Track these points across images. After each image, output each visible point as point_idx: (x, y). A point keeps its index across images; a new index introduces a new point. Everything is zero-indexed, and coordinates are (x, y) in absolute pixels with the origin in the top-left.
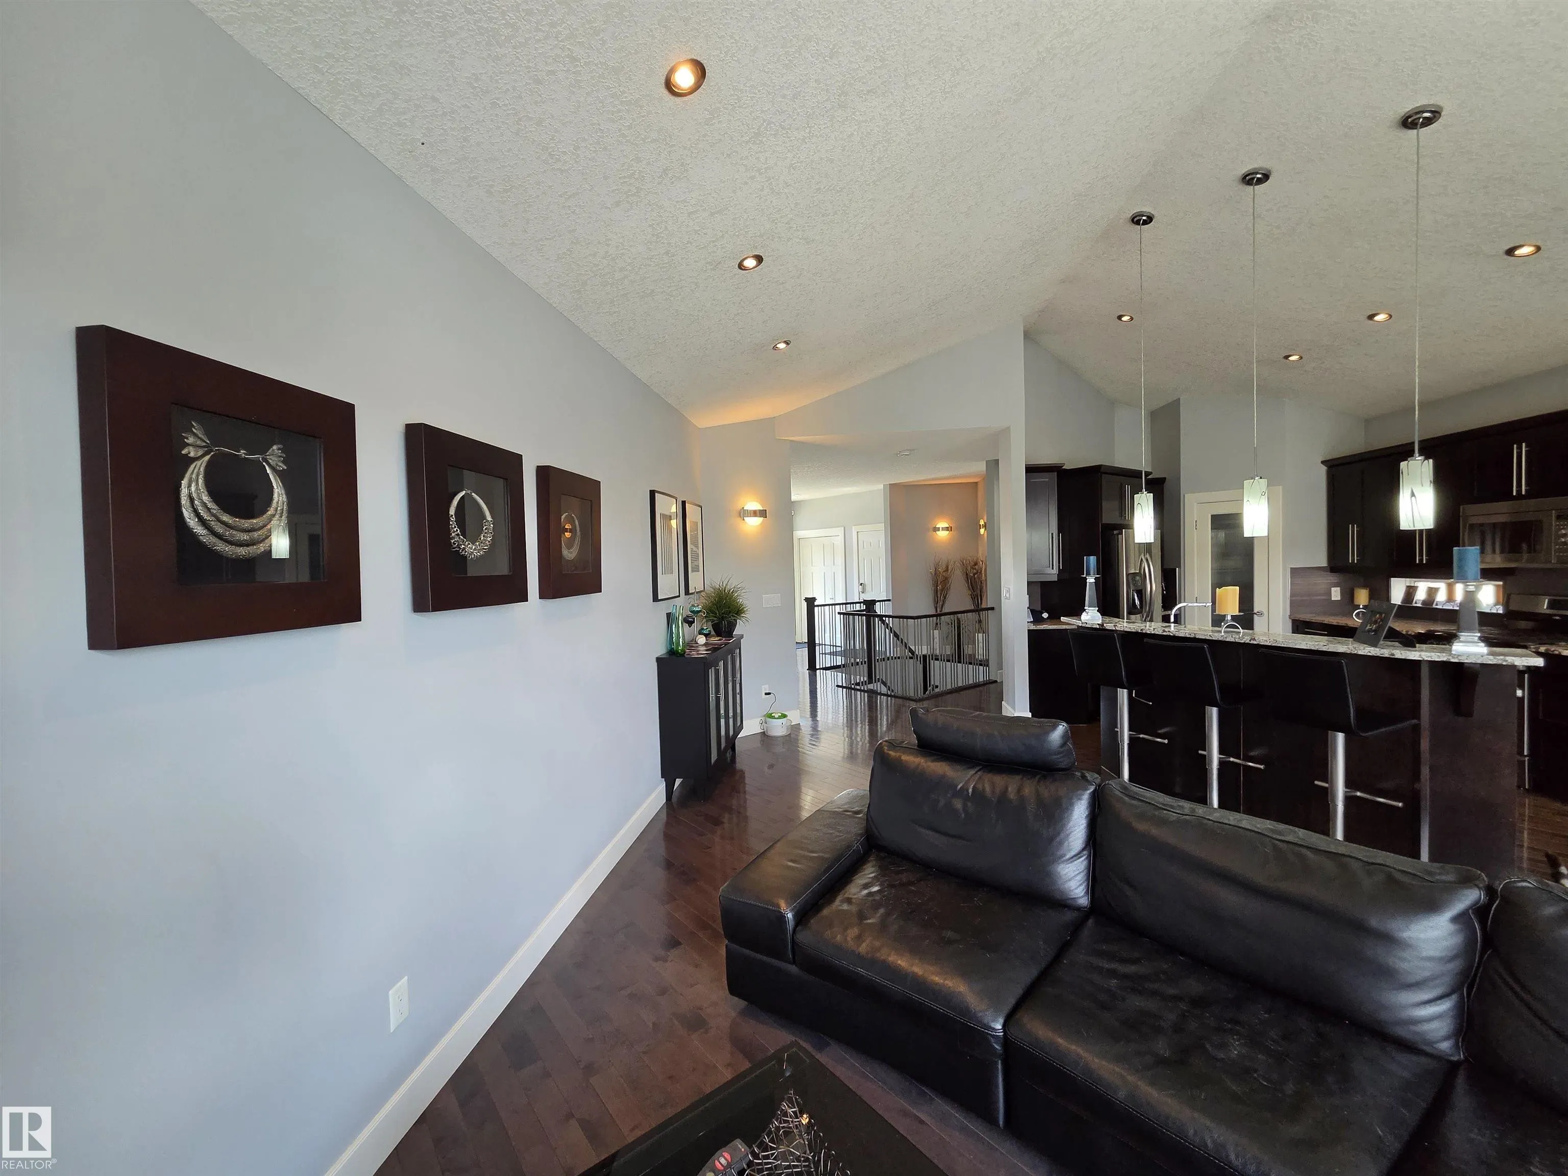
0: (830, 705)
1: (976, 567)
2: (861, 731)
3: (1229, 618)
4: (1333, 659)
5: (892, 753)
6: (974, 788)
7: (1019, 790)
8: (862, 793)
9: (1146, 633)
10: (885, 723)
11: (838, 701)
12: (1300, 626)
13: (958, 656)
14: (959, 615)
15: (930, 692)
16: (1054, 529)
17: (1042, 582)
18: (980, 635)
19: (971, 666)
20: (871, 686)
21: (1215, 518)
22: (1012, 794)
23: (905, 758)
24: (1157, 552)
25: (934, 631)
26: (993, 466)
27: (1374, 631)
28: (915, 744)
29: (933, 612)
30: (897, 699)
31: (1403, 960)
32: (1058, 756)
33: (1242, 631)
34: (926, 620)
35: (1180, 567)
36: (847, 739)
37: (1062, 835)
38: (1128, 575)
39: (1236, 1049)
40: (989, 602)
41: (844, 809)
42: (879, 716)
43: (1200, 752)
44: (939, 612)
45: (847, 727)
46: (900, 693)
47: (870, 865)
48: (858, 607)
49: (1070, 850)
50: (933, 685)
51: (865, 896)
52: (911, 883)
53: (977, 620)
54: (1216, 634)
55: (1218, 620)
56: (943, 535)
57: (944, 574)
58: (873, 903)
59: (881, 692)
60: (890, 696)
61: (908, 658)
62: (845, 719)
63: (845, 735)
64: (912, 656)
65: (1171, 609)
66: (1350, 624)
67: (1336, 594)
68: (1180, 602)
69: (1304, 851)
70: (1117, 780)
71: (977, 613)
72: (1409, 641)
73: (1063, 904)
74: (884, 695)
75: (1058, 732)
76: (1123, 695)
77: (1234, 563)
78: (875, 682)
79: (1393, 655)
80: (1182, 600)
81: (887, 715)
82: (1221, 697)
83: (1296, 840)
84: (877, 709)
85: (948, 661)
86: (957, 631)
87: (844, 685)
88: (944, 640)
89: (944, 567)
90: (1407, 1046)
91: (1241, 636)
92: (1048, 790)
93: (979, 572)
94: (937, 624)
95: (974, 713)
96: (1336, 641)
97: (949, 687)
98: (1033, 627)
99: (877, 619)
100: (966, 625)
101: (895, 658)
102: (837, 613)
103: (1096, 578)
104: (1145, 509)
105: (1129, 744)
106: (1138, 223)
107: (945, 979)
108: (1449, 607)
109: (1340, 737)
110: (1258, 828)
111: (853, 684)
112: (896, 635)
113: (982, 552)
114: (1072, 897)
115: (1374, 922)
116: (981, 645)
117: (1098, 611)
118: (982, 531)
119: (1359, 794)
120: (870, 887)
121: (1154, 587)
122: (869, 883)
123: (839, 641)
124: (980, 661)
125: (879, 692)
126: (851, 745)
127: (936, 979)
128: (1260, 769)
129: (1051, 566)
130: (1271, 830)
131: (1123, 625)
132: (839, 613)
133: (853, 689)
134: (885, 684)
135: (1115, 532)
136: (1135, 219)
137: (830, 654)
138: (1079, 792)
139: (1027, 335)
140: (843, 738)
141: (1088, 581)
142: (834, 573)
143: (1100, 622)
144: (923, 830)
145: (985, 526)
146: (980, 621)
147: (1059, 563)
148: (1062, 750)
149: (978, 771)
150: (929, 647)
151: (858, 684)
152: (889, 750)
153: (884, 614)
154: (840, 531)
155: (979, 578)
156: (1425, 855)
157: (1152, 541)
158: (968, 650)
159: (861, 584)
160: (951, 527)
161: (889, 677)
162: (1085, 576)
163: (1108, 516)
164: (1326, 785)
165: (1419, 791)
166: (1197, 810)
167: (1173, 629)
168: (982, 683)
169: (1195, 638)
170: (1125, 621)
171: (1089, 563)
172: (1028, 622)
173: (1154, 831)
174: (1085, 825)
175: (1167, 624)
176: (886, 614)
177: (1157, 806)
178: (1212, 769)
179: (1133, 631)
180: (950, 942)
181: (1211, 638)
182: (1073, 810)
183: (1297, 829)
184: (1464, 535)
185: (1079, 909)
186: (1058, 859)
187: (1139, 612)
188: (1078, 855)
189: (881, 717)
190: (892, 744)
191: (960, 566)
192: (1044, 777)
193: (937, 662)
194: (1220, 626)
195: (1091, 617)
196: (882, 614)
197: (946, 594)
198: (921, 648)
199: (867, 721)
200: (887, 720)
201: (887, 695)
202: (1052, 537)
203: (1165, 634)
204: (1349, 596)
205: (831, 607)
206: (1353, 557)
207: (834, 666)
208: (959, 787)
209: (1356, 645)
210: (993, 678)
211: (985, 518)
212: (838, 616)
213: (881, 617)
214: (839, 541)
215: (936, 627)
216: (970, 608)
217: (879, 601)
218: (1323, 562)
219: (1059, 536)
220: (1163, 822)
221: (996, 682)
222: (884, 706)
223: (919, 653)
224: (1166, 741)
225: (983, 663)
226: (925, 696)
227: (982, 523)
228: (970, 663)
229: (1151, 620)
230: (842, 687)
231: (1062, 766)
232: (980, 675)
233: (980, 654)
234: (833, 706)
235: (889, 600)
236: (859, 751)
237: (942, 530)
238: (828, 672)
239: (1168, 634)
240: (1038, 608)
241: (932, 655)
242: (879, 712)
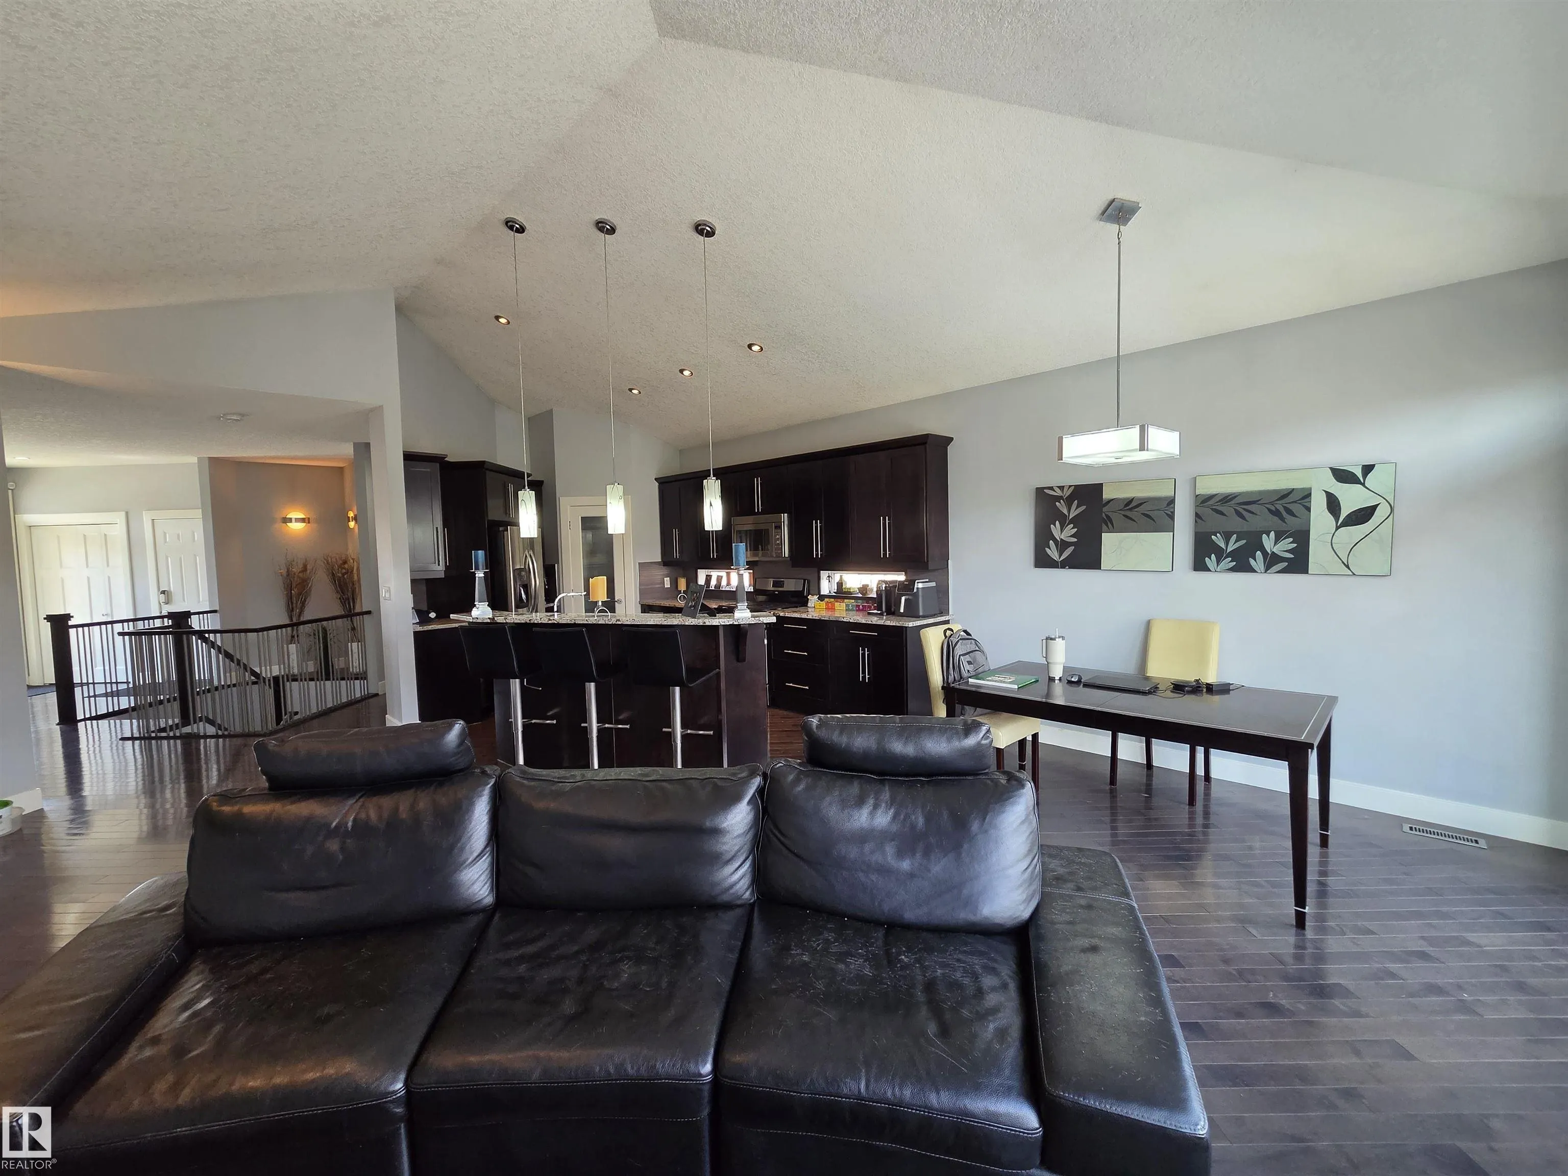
0: (109, 766)
1: (346, 566)
2: (172, 792)
3: (600, 604)
4: (672, 629)
5: (226, 809)
6: (355, 820)
7: (412, 806)
8: (174, 878)
9: (534, 623)
10: (214, 773)
11: (126, 760)
12: (647, 608)
13: (326, 672)
14: (325, 623)
15: (287, 722)
16: (439, 523)
17: (428, 580)
18: (355, 645)
19: (343, 682)
20: (187, 730)
21: (584, 520)
22: (404, 812)
23: (249, 809)
24: (538, 548)
25: (290, 645)
26: (363, 449)
27: (693, 606)
28: (265, 788)
29: (287, 622)
30: (235, 739)
31: (724, 843)
32: (456, 757)
33: (609, 614)
34: (277, 633)
35: (558, 563)
36: (145, 811)
37: (463, 840)
38: (514, 571)
39: (626, 971)
40: (364, 604)
41: (139, 912)
42: (204, 766)
43: (583, 725)
44: (295, 620)
45: (144, 793)
46: (239, 730)
47: (194, 972)
48: (158, 623)
49: (472, 853)
50: (289, 712)
51: (186, 1021)
52: (264, 971)
53: (350, 628)
54: (591, 619)
55: (590, 606)
56: (296, 527)
57: (301, 575)
58: (202, 1023)
59: (205, 733)
60: (223, 736)
61: (250, 683)
62: (140, 783)
63: (142, 806)
64: (256, 680)
65: (553, 602)
66: (677, 605)
67: (667, 583)
68: (560, 594)
69: (664, 784)
70: (515, 767)
71: (349, 619)
72: (712, 613)
73: (469, 911)
74: (211, 737)
75: (456, 731)
76: (516, 685)
77: (600, 559)
78: (195, 722)
79: (705, 623)
80: (561, 592)
81: (218, 763)
82: (598, 676)
83: (658, 777)
84: (199, 759)
85: (311, 680)
86: (323, 642)
87: (136, 735)
88: (305, 655)
89: (301, 566)
90: (728, 906)
91: (608, 619)
92: (444, 797)
93: (350, 572)
94: (293, 637)
95: (350, 731)
96: (671, 617)
97: (314, 710)
98: (419, 628)
99: (194, 637)
100: (335, 635)
101: (229, 686)
102: (116, 635)
103: (485, 572)
104: (529, 506)
105: (523, 732)
106: (511, 228)
107: (324, 1068)
108: (728, 589)
109: (677, 689)
110: (633, 776)
111: (153, 732)
112: (228, 656)
113: (353, 549)
114: (477, 900)
115: (708, 824)
116: (356, 656)
117: (488, 605)
118: (352, 524)
119: (689, 731)
120: (195, 1004)
121: (537, 581)
122: (192, 1000)
123: (123, 673)
124: (355, 674)
125: (202, 734)
126: (153, 817)
127: (310, 1076)
128: (626, 729)
129: (437, 562)
130: (640, 775)
131: (513, 617)
132: (120, 634)
133: (153, 738)
134: (212, 722)
135: (501, 529)
136: (510, 224)
137: (106, 695)
138: (480, 789)
139: (400, 310)
140: (137, 811)
141: (477, 575)
142: (109, 578)
143: (491, 616)
144: (284, 896)
145: (355, 518)
146: (353, 629)
147: (446, 559)
148: (460, 749)
149: (360, 798)
150: (282, 666)
151: (163, 730)
152: (221, 806)
153: (206, 628)
154: (120, 518)
155: (351, 577)
156: (725, 765)
157: (536, 536)
158: (338, 663)
159: (163, 592)
160: (309, 518)
161: (218, 711)
162: (473, 570)
163: (494, 513)
164: (670, 730)
165: (721, 721)
166: (586, 774)
167: (556, 618)
168: (360, 699)
169: (575, 623)
170: (514, 613)
171: (478, 560)
172: (413, 624)
173: (553, 805)
174: (487, 821)
175: (552, 614)
176: (210, 629)
177: (553, 781)
178: (592, 737)
179: (523, 622)
180: (329, 1018)
181: (587, 623)
182: (473, 812)
183: (658, 768)
184: (734, 536)
185: (484, 910)
186: (459, 866)
187: (526, 605)
188: (480, 855)
189: (207, 767)
190: (225, 797)
191: (323, 564)
192: (441, 784)
193: (295, 684)
194: (593, 612)
195: (481, 612)
196: (202, 629)
197: (305, 600)
198: (271, 669)
199: (182, 777)
200: (219, 770)
201: (216, 737)
202: (437, 532)
203: (550, 622)
204: (675, 583)
205: (103, 627)
206: (676, 555)
207: (114, 711)
208: (334, 824)
209: (684, 618)
210: (372, 691)
211: (355, 508)
212: (119, 639)
213: (201, 634)
214: (118, 531)
215: (292, 641)
216: (340, 614)
217: (195, 614)
218: (659, 559)
219: (444, 531)
220: (558, 795)
221: (377, 695)
222: (212, 751)
223: (266, 675)
224: (555, 722)
225: (359, 676)
226: (280, 727)
227: (351, 514)
228: (343, 679)
229: (536, 612)
230: (132, 739)
231: (462, 766)
232: (358, 689)
233: (355, 665)
234: (114, 769)
235: (215, 611)
236: (170, 822)
237: (296, 522)
238: (104, 723)
239: (553, 622)
240: (424, 607)
241: (287, 676)
242: (203, 761)
